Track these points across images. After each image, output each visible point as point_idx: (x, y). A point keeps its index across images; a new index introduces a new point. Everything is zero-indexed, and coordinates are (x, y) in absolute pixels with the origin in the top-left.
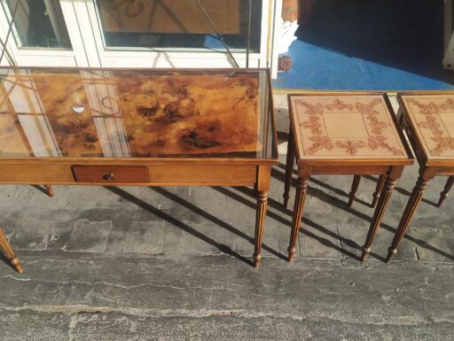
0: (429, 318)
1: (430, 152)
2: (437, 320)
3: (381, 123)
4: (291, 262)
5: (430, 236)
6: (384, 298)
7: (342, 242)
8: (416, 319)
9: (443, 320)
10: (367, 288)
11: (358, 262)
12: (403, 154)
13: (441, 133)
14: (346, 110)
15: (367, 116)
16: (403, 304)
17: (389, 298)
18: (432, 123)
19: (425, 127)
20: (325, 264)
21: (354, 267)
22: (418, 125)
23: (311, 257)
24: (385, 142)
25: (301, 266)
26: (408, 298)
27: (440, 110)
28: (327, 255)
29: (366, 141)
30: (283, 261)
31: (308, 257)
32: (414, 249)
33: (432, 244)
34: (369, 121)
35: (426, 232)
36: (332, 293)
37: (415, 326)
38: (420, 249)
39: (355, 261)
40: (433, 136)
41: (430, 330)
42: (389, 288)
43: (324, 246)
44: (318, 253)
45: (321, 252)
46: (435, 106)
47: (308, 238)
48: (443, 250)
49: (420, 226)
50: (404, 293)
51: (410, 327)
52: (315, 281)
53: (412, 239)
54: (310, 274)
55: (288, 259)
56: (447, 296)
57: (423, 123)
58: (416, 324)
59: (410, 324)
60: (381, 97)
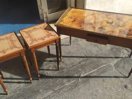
0: (54, 90)
1: (30, 44)
2: (56, 90)
3: (14, 41)
4: (8, 94)
5: (49, 67)
6: (40, 91)
7: (25, 80)
8: (50, 92)
9: (57, 89)
10: (35, 90)
11: (30, 84)
12: (21, 48)
13: (32, 38)
14: (2, 40)
15: (9, 40)
16: (46, 90)
17: (42, 90)
18: (29, 36)
19: (27, 38)
20: (20, 90)
21: (29, 86)
22: (26, 38)
23: (15, 89)
24: (16, 46)
25: (12, 94)
26: (47, 87)
27: (32, 31)
28: (20, 86)
29: (9, 48)
30: (5, 95)
31: (14, 90)
32: (46, 72)
33: (50, 69)
34: (10, 41)
35: (48, 66)
36: (24, 98)
37: (50, 95)
38: (47, 71)
39: (29, 84)
40: (30, 39)
41: (55, 94)
42: (41, 87)
43: (19, 84)
44: (17, 87)
45: (18, 86)
46: (30, 31)
47: (13, 84)
48: (54, 69)
49: (46, 65)
50: (46, 86)
51: (49, 96)
52: (18, 97)
53: (45, 70)
54: (15, 95)
55: (7, 94)
56: (57, 81)
57: (27, 37)
58: (51, 94)
59: (49, 95)
60: (14, 33)
